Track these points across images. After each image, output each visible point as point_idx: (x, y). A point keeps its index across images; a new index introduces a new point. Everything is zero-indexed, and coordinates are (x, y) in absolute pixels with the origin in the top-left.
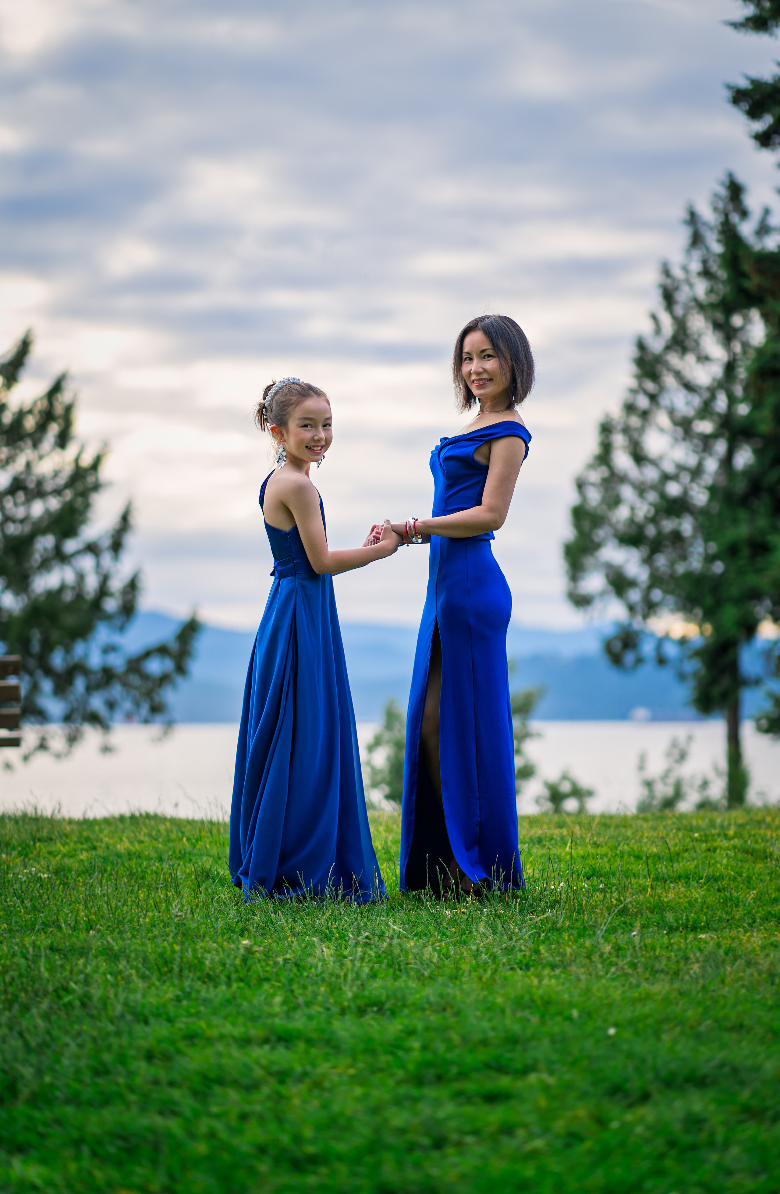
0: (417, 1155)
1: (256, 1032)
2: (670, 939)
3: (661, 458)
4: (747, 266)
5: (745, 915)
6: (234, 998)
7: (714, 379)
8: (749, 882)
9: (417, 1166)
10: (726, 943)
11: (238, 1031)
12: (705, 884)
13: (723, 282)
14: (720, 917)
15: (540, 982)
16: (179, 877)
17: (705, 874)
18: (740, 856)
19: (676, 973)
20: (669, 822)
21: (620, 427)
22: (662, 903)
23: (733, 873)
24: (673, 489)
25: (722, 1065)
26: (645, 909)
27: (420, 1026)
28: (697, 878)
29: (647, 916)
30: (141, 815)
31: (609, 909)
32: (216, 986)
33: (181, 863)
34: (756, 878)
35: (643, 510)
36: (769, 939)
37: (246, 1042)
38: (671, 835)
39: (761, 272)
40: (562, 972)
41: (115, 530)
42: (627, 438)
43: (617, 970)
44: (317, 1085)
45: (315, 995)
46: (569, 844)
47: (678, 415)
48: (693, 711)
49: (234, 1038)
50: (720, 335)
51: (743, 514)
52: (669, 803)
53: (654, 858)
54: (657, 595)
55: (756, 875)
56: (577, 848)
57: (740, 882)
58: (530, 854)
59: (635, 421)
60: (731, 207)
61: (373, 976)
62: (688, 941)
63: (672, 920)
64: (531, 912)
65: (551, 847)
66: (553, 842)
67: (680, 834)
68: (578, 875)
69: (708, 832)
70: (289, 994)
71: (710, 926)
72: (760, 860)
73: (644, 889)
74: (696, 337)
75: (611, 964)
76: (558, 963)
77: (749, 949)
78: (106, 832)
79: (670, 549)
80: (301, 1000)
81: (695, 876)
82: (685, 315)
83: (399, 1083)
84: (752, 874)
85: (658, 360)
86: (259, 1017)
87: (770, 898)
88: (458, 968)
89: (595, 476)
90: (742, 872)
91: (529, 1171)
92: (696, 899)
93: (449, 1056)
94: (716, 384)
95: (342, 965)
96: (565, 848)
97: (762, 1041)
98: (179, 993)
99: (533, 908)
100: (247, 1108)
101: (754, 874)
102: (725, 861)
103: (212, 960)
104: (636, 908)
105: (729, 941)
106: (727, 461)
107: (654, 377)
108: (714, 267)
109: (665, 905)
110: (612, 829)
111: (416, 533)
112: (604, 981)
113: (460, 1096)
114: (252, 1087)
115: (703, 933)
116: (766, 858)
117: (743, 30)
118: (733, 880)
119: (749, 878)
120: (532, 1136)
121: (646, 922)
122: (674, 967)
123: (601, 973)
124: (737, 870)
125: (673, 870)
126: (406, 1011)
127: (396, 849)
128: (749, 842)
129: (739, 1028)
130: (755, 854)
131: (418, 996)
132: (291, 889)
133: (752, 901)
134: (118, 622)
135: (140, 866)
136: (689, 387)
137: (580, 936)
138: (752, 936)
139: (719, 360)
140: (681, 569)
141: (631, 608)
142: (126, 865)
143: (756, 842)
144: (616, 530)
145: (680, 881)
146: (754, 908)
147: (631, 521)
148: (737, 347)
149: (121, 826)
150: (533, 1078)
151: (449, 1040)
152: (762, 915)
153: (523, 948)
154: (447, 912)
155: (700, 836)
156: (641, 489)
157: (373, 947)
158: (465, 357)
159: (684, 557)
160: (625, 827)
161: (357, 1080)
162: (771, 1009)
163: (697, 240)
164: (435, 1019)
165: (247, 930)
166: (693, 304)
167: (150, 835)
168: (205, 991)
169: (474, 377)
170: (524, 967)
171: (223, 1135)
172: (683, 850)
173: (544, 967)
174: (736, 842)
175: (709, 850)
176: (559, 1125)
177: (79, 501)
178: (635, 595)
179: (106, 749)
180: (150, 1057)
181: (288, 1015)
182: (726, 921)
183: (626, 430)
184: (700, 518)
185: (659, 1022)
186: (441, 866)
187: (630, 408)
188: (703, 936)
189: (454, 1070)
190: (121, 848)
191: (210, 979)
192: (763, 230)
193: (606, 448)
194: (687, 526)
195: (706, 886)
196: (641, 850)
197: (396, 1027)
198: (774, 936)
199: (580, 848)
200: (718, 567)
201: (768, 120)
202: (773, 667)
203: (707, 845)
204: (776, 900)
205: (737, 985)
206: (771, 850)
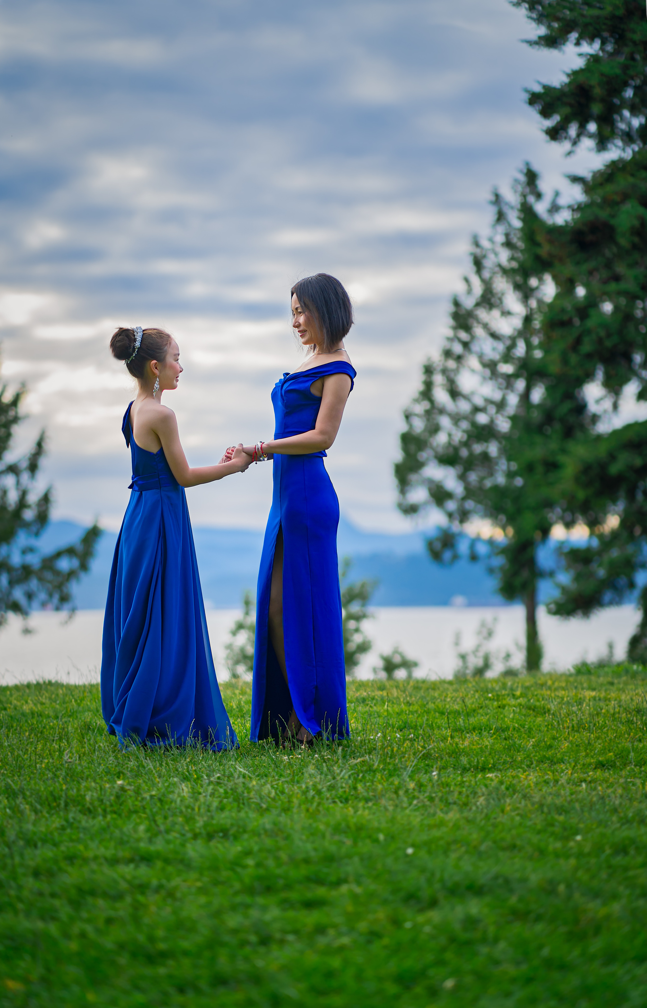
0: (247, 950)
1: (124, 853)
2: (463, 777)
3: (473, 393)
4: (540, 238)
5: (525, 758)
6: (108, 827)
7: (515, 329)
8: (530, 732)
9: (247, 959)
10: (507, 781)
11: (109, 853)
12: (494, 734)
13: (522, 251)
14: (505, 760)
15: (356, 812)
16: (70, 732)
17: (494, 726)
18: (524, 711)
19: (466, 804)
20: (470, 685)
21: (439, 369)
22: (458, 750)
23: (516, 725)
24: (482, 419)
25: (496, 877)
26: (445, 754)
27: (256, 848)
28: (488, 729)
29: (446, 760)
30: (44, 682)
31: (414, 754)
32: (94, 818)
33: (71, 720)
34: (536, 729)
35: (459, 436)
36: (543, 777)
37: (114, 862)
38: (470, 696)
39: (551, 242)
40: (374, 804)
41: (31, 454)
42: (445, 378)
43: (418, 802)
44: (171, 895)
45: (174, 824)
46: (387, 703)
47: (486, 359)
48: (499, 598)
49: (106, 859)
50: (519, 294)
51: (538, 439)
53: (455, 714)
54: (470, 504)
55: (536, 726)
56: (393, 706)
57: (523, 733)
58: (355, 710)
59: (451, 364)
60: (528, 190)
61: (221, 809)
62: (477, 779)
63: (465, 763)
64: (354, 757)
65: (372, 705)
66: (374, 701)
67: (477, 695)
68: (393, 727)
69: (499, 693)
70: (153, 823)
71: (496, 767)
72: (540, 715)
73: (444, 739)
74: (500, 295)
75: (414, 797)
76: (371, 797)
77: (525, 786)
78: (14, 696)
79: (480, 468)
80: (162, 828)
81: (487, 727)
82: (491, 278)
83: (236, 893)
84: (532, 726)
85: (470, 314)
86: (127, 842)
87: (546, 745)
88: (290, 802)
89: (420, 408)
90: (525, 724)
91: (336, 962)
92: (487, 746)
93: (278, 871)
94: (516, 334)
95: (197, 800)
96: (384, 706)
97: (531, 858)
98: (64, 823)
99: (355, 754)
100: (112, 913)
101: (534, 726)
102: (511, 716)
103: (92, 796)
104: (437, 753)
105: (511, 779)
106: (525, 397)
107: (467, 328)
108: (515, 239)
109: (461, 751)
110: (422, 691)
111: (263, 453)
112: (407, 811)
113: (286, 904)
114: (119, 897)
115: (490, 773)
116: (545, 713)
117: (537, 47)
118: (517, 731)
119: (530, 729)
120: (340, 934)
121: (445, 765)
122: (464, 800)
123: (405, 805)
124: (520, 723)
125: (469, 723)
126: (246, 836)
127: (248, 708)
128: (532, 701)
129: (513, 847)
130: (536, 710)
131: (256, 824)
132: (161, 740)
133: (531, 748)
134: (34, 529)
135: (40, 723)
136: (494, 336)
137: (391, 775)
138: (529, 775)
139: (518, 314)
140: (488, 483)
141: (450, 515)
142: (29, 722)
143: (538, 700)
144: (436, 452)
145: (474, 732)
146: (532, 753)
147: (449, 444)
148: (533, 303)
149: (27, 691)
150: (344, 889)
151: (277, 858)
152: (539, 758)
153: (344, 785)
154: (285, 758)
155: (493, 696)
156: (456, 419)
157: (223, 785)
159: (491, 474)
160: (434, 689)
161: (202, 890)
162: (539, 832)
163: (501, 217)
164: (269, 842)
165: (123, 773)
166: (497, 269)
167: (50, 699)
168: (85, 821)
170: (344, 801)
171: (92, 934)
172: (478, 707)
173: (360, 801)
174: (521, 700)
175: (499, 707)
176: (363, 926)
178: (451, 505)
179: (27, 631)
180: (36, 874)
181: (150, 841)
182: (509, 763)
183: (444, 371)
184: (504, 442)
185: (448, 844)
186: (280, 722)
187: (448, 354)
188: (490, 775)
189: (281, 882)
190: (26, 708)
191: (89, 812)
192: (554, 208)
193: (429, 385)
194: (493, 449)
195: (495, 736)
196: (445, 708)
197: (237, 848)
198: (547, 774)
199: (395, 706)
200: (519, 482)
201: (556, 119)
202: (564, 562)
203: (498, 704)
204: (550, 747)
205: (513, 814)
206: (549, 706)
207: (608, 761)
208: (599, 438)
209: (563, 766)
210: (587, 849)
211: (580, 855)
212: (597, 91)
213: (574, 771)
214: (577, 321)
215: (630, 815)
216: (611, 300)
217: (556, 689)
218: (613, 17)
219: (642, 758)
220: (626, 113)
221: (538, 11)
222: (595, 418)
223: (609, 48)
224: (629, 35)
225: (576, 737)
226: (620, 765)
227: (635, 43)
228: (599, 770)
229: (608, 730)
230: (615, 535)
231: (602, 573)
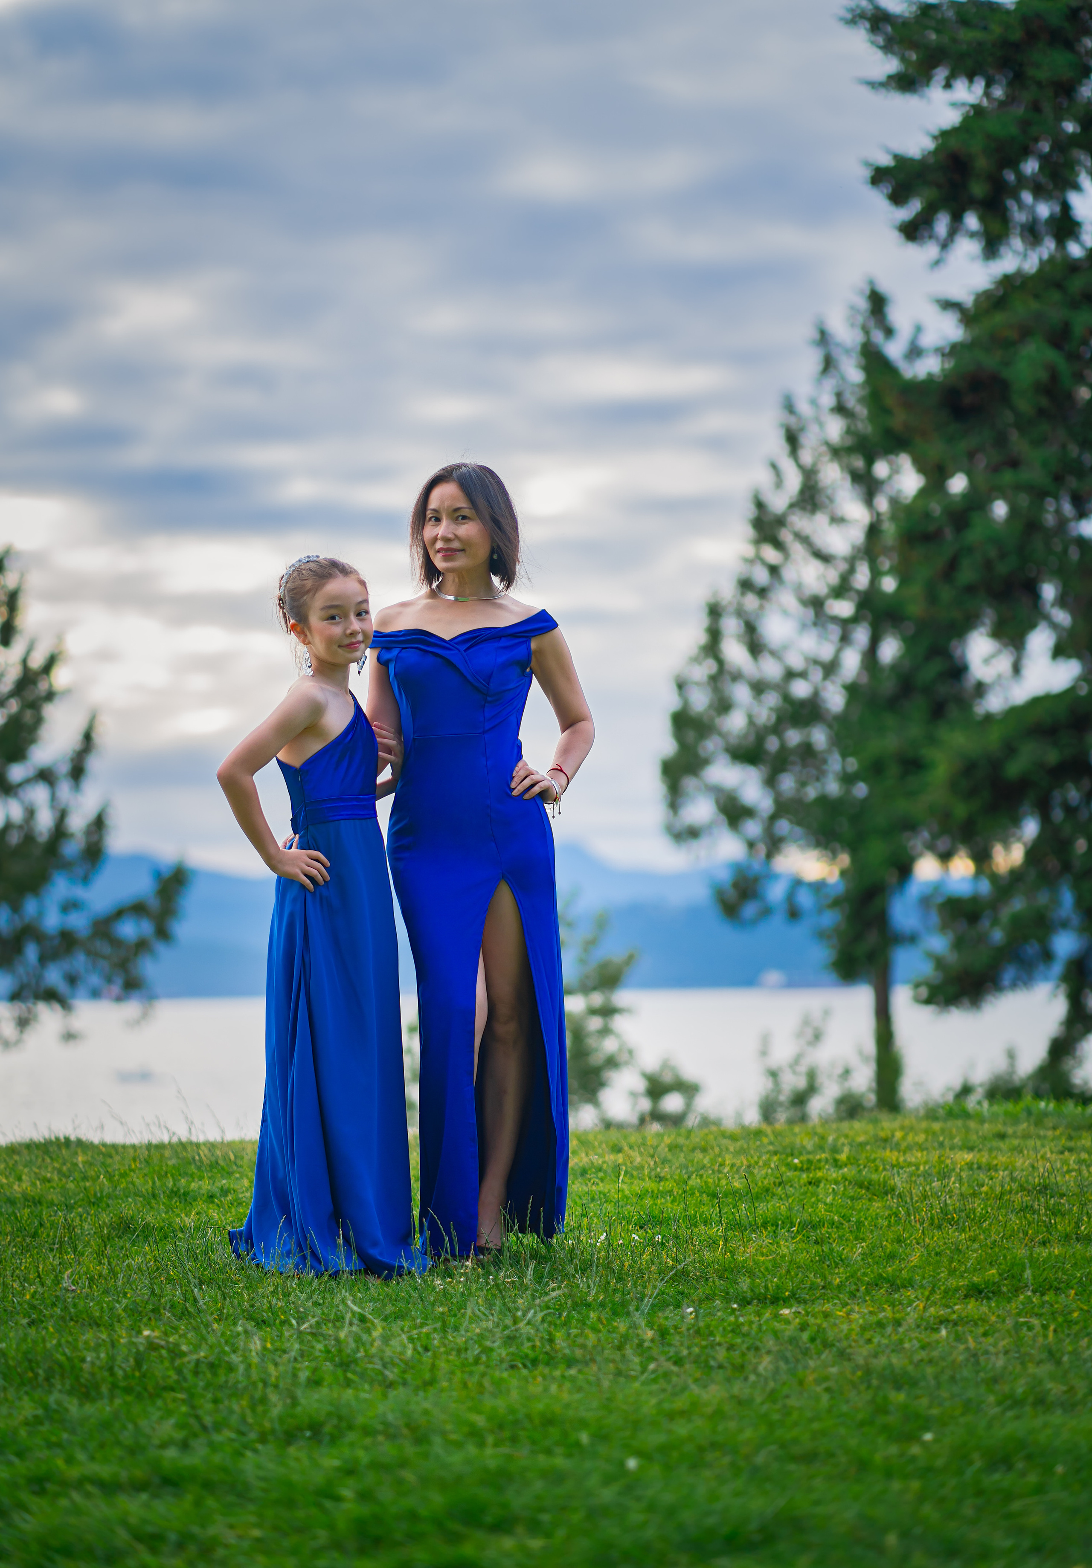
1: (134, 1472)
3: (785, 648)
4: (890, 400)
5: (847, 1279)
6: (115, 1418)
7: (854, 547)
8: (858, 1230)
10: (814, 1324)
12: (798, 1232)
13: (864, 419)
14: (812, 1284)
15: (547, 1386)
17: (799, 1220)
18: (850, 1191)
19: (738, 1370)
20: (766, 1141)
21: (732, 609)
22: (736, 1264)
23: (838, 1217)
24: (801, 689)
26: (712, 1272)
27: (364, 1461)
28: (789, 1225)
29: (714, 1283)
31: (660, 1272)
32: (93, 1402)
33: (94, 1211)
34: (869, 1224)
35: (764, 716)
36: (875, 1315)
38: (761, 1163)
39: (907, 406)
40: (580, 1371)
41: (75, 751)
42: (742, 624)
43: (657, 1367)
44: (205, 1553)
45: (230, 1412)
46: (622, 1177)
47: (807, 593)
48: (832, 977)
49: (100, 1484)
50: (860, 490)
52: (800, 1099)
53: (734, 1197)
54: (784, 826)
55: (870, 1218)
56: (632, 1183)
57: (847, 1231)
59: (751, 602)
60: (872, 324)
61: (315, 1382)
62: (762, 1320)
63: (746, 1288)
66: (601, 1174)
67: (774, 1161)
68: (628, 1221)
69: (812, 1157)
71: (797, 1296)
72: (877, 1196)
73: (713, 1244)
74: (829, 491)
75: (651, 1357)
76: (577, 1357)
77: (844, 1333)
79: (797, 768)
80: (208, 1421)
81: (786, 1221)
82: (814, 464)
83: (319, 1551)
84: (863, 1219)
85: (780, 521)
86: (144, 1449)
87: (884, 1253)
88: (435, 1367)
89: (704, 670)
90: (851, 1215)
92: (784, 1256)
93: (396, 1507)
94: (856, 553)
96: (617, 1182)
97: (843, 1477)
101: (866, 1219)
102: (829, 1200)
103: (96, 1359)
104: (699, 1270)
105: (820, 1320)
106: (871, 654)
107: (778, 543)
108: (851, 402)
109: (740, 1266)
110: (682, 1154)
112: (636, 1385)
115: (787, 1308)
116: (886, 1193)
117: (883, 91)
118: (837, 1227)
119: (859, 1224)
121: (710, 1293)
122: (737, 1360)
123: (634, 1372)
124: (844, 1212)
125: (757, 1212)
126: (350, 1437)
128: (865, 1172)
129: (809, 1458)
130: (871, 1188)
131: (370, 1412)
133: (859, 1259)
134: (80, 871)
135: (36, 1217)
136: (821, 556)
137: (615, 1315)
138: (852, 1310)
139: (857, 521)
140: (811, 793)
141: (750, 844)
143: (876, 1171)
144: (728, 743)
145: (766, 1229)
146: (860, 1269)
147: (750, 729)
148: (882, 504)
149: (26, 1157)
151: (399, 1482)
152: (871, 1279)
153: (532, 1335)
154: (438, 1282)
155: (801, 1162)
156: (759, 688)
157: (322, 1336)
158: (431, 516)
159: (817, 777)
160: (703, 1150)
162: (860, 1426)
163: (829, 364)
164: (388, 1450)
166: (824, 449)
167: (60, 1172)
168: (76, 1409)
169: (439, 545)
170: (529, 1364)
172: (775, 1183)
173: (557, 1364)
174: (847, 1171)
175: (810, 1183)
177: (28, 716)
178: (753, 828)
179: (69, 1036)
181: (184, 1446)
182: (820, 1288)
183: (740, 613)
184: (836, 729)
185: (701, 1451)
187: (746, 585)
188: (786, 1312)
190: (16, 1189)
191: (86, 1391)
192: (915, 352)
193: (715, 635)
194: (819, 737)
195: (800, 1237)
196: (718, 1185)
197: (330, 1461)
198: (883, 1310)
199: (636, 1182)
200: (861, 790)
201: (913, 208)
202: (935, 919)
203: (808, 1177)
204: (892, 1257)
205: (819, 1389)
206: (892, 1182)
207: (986, 1283)
208: (989, 718)
209: (911, 1293)
210: (940, 1463)
211: (927, 1472)
212: (982, 163)
213: (929, 1302)
214: (949, 534)
215: (1020, 1390)
216: (1005, 498)
217: (909, 1148)
218: (1005, 44)
219: (1046, 1279)
220: (1027, 197)
221: (886, 34)
222: (981, 689)
223: (998, 92)
224: (1031, 72)
225: (935, 1239)
226: (1009, 1290)
227: (1039, 84)
228: (973, 1300)
229: (990, 1225)
230: (1016, 876)
231: (998, 936)
